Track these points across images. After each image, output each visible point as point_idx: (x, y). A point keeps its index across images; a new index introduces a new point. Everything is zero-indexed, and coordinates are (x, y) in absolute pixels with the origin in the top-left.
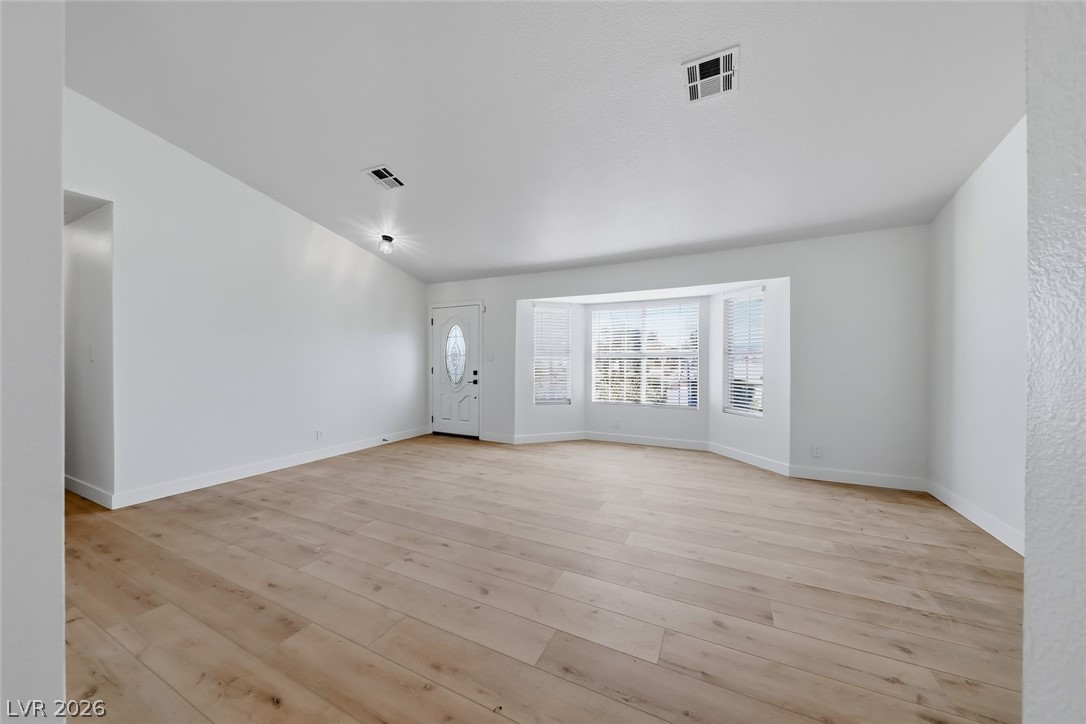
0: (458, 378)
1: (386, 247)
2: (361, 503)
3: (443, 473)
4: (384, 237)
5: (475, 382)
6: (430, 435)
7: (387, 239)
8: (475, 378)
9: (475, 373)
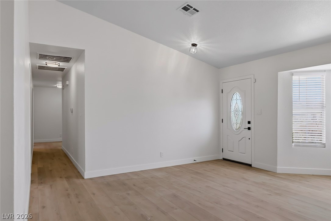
0: (238, 125)
1: (193, 49)
2: (175, 196)
3: (224, 186)
4: (192, 44)
5: (249, 129)
6: (221, 160)
7: (194, 45)
8: (249, 126)
9: (249, 123)
